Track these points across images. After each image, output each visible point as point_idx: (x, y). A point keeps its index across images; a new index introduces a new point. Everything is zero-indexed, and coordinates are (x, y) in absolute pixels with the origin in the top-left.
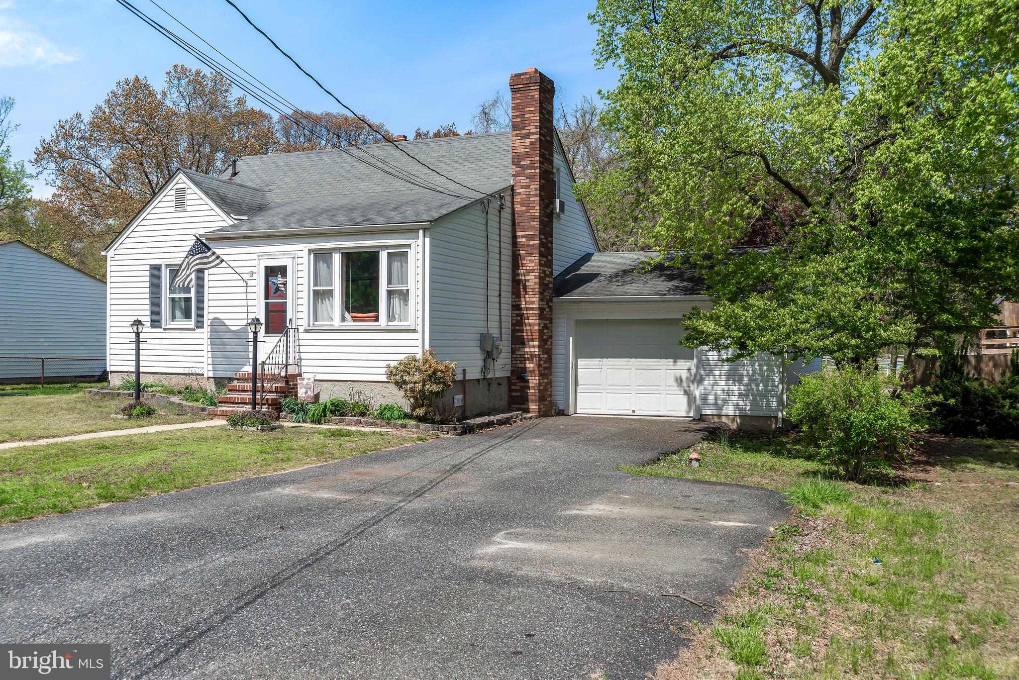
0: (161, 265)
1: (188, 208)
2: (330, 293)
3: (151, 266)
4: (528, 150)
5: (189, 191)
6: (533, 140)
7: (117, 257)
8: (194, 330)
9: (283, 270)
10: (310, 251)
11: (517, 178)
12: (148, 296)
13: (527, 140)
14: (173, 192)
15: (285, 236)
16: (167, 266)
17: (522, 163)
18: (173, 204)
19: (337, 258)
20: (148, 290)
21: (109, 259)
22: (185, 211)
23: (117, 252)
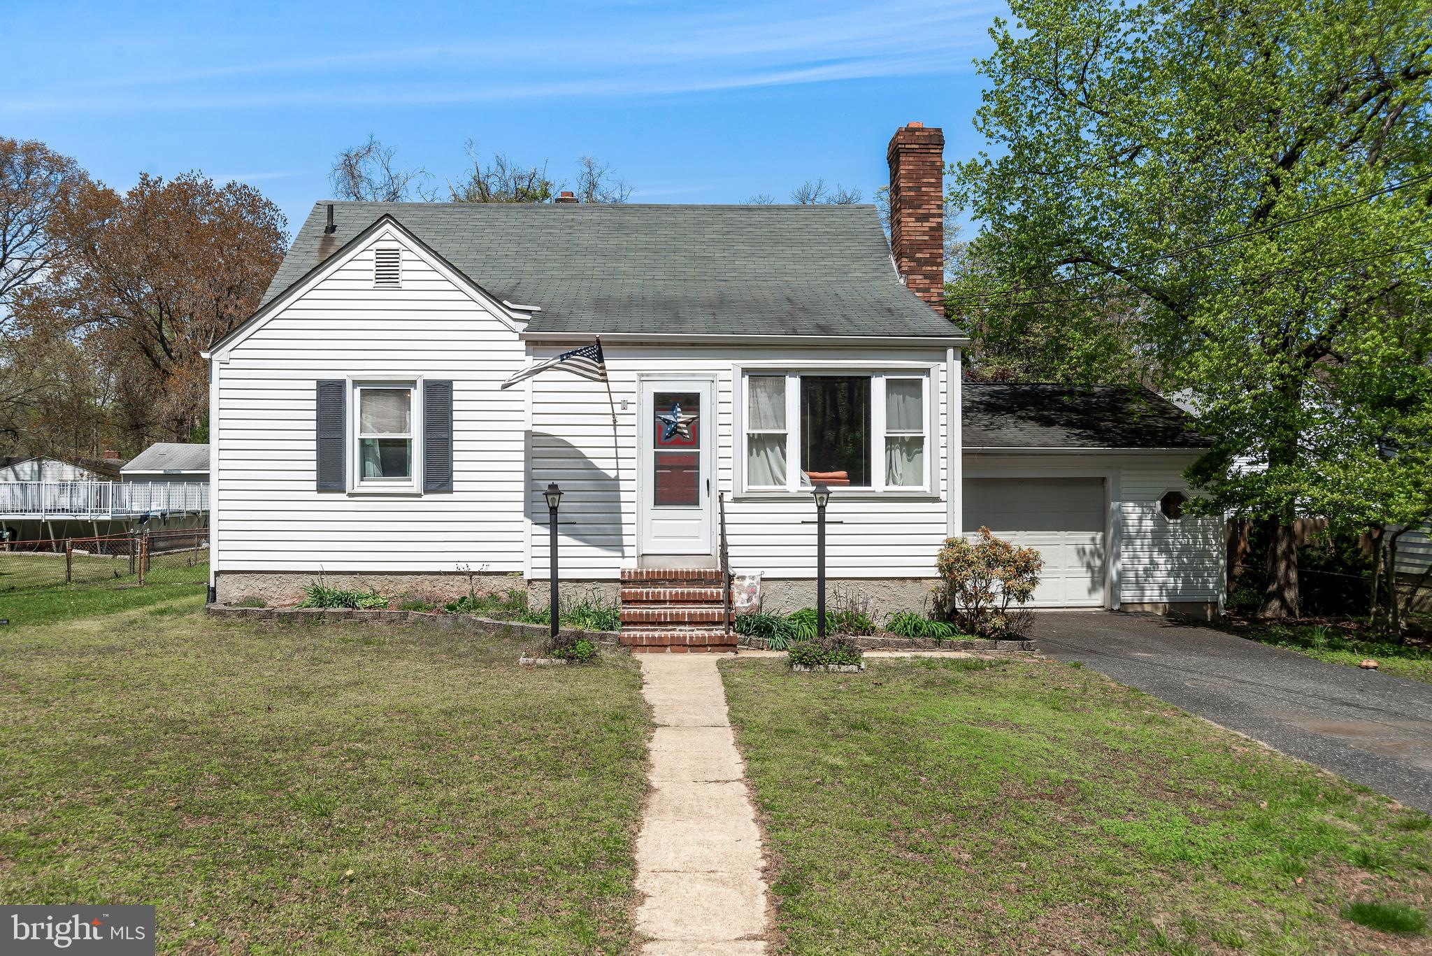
0: (344, 382)
1: (405, 285)
2: (781, 440)
3: (319, 382)
4: (926, 238)
5: (405, 255)
6: (934, 225)
7: (233, 364)
8: (419, 495)
9: (690, 402)
10: (745, 371)
11: (910, 277)
12: (313, 435)
13: (925, 224)
14: (372, 255)
15: (693, 344)
16: (356, 383)
17: (918, 255)
18: (372, 275)
19: (793, 387)
20: (313, 425)
21: (216, 366)
22: (399, 289)
23: (235, 354)
